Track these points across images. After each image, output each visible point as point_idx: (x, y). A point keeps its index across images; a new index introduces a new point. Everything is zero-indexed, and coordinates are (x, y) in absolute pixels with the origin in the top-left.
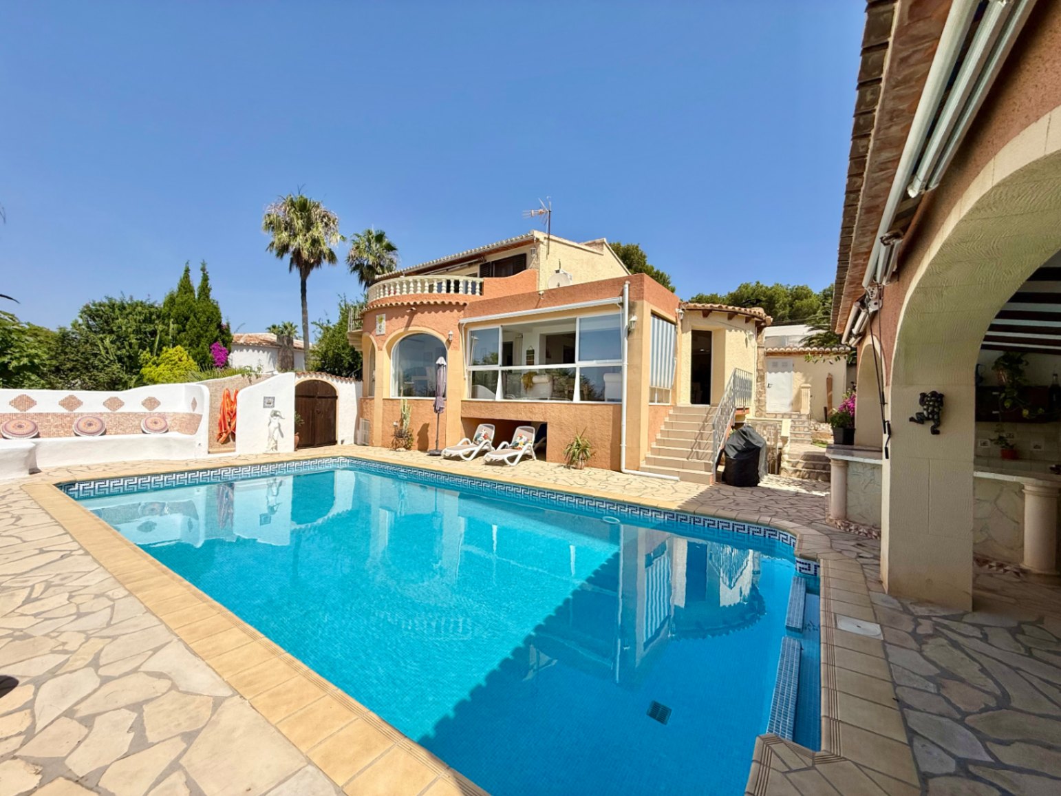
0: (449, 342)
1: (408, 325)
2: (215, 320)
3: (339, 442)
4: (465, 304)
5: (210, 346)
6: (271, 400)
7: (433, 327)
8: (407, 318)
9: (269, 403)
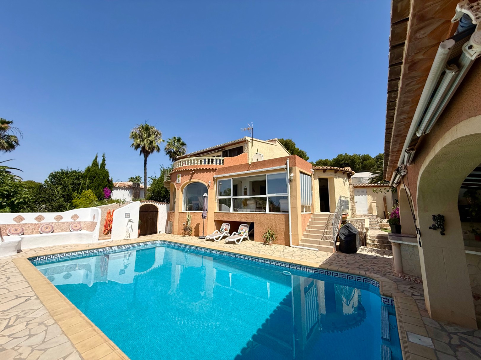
0: (209, 186)
1: (191, 179)
2: (106, 177)
3: (158, 233)
4: (216, 169)
5: (103, 189)
6: (129, 214)
7: (202, 179)
8: (190, 175)
9: (127, 215)
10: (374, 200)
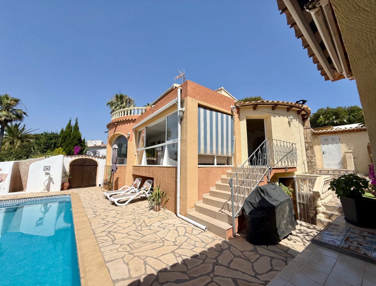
0: (129, 137)
1: (115, 132)
3: (98, 185)
4: (135, 119)
5: (74, 147)
6: (49, 168)
7: (123, 131)
8: (114, 128)
9: (47, 168)
10: (349, 149)
